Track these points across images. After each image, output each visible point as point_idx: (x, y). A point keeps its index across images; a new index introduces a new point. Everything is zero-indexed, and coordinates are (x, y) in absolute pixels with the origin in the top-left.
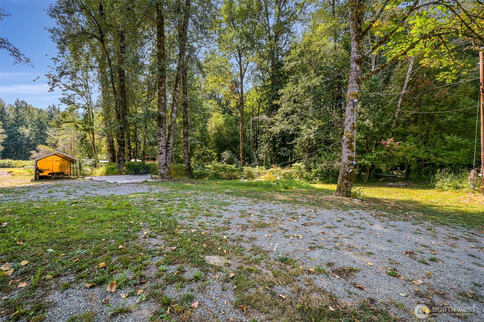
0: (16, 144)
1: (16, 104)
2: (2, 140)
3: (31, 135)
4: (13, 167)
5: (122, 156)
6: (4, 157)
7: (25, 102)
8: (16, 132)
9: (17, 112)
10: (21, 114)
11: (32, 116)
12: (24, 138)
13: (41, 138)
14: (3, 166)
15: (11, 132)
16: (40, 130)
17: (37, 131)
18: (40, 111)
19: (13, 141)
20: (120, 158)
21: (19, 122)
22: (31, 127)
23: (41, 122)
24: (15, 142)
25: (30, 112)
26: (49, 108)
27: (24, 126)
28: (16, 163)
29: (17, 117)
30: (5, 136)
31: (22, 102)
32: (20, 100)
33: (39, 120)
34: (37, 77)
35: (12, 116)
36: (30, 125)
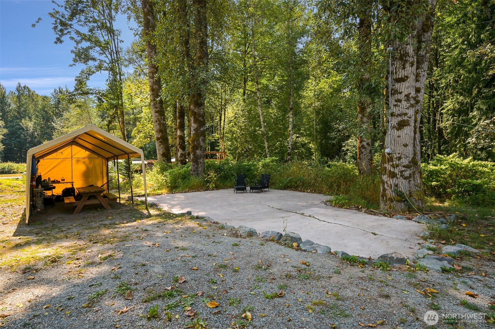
0: (19, 142)
1: (18, 91)
2: (2, 136)
3: (35, 130)
4: (14, 173)
5: (201, 147)
6: (5, 159)
7: (28, 88)
8: (18, 127)
9: (19, 100)
10: (23, 102)
11: (36, 105)
12: (27, 133)
13: (47, 133)
14: (3, 172)
15: (13, 127)
16: (46, 123)
17: (43, 124)
18: (45, 98)
19: (16, 139)
20: (198, 152)
21: (21, 114)
22: (35, 119)
23: (46, 112)
24: (17, 140)
25: (33, 100)
26: (55, 92)
27: (27, 118)
28: (18, 168)
29: (19, 108)
30: (5, 131)
31: (24, 87)
32: (22, 85)
33: (43, 109)
34: (37, 20)
35: (13, 106)
36: (33, 117)
